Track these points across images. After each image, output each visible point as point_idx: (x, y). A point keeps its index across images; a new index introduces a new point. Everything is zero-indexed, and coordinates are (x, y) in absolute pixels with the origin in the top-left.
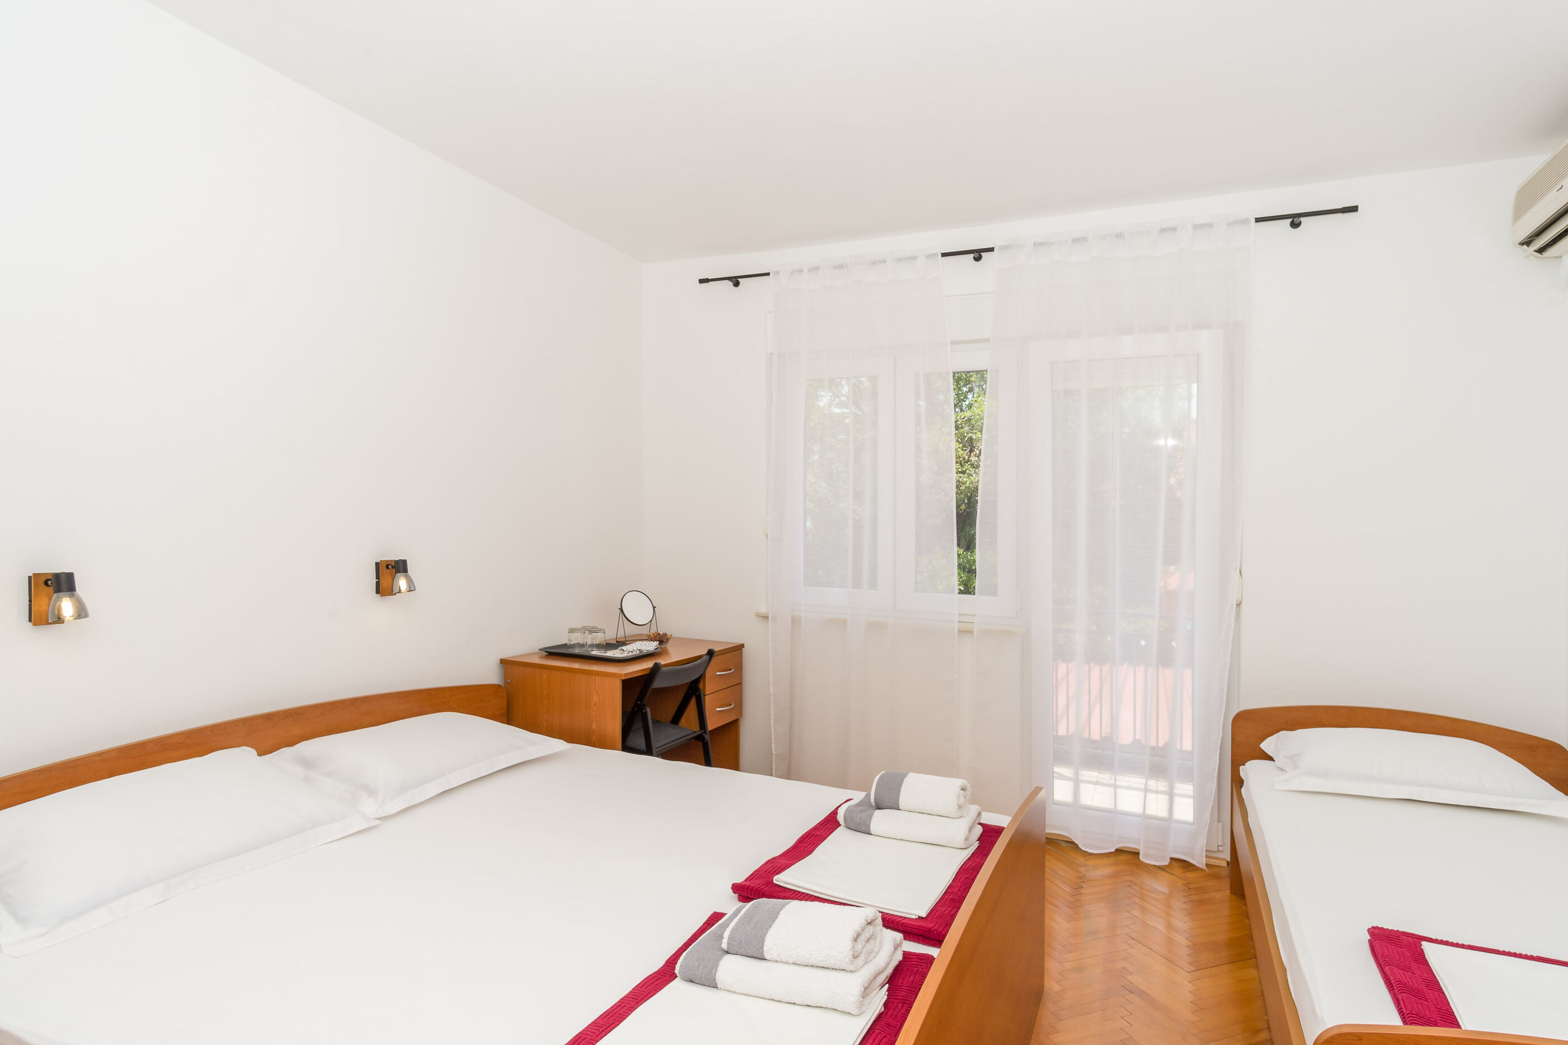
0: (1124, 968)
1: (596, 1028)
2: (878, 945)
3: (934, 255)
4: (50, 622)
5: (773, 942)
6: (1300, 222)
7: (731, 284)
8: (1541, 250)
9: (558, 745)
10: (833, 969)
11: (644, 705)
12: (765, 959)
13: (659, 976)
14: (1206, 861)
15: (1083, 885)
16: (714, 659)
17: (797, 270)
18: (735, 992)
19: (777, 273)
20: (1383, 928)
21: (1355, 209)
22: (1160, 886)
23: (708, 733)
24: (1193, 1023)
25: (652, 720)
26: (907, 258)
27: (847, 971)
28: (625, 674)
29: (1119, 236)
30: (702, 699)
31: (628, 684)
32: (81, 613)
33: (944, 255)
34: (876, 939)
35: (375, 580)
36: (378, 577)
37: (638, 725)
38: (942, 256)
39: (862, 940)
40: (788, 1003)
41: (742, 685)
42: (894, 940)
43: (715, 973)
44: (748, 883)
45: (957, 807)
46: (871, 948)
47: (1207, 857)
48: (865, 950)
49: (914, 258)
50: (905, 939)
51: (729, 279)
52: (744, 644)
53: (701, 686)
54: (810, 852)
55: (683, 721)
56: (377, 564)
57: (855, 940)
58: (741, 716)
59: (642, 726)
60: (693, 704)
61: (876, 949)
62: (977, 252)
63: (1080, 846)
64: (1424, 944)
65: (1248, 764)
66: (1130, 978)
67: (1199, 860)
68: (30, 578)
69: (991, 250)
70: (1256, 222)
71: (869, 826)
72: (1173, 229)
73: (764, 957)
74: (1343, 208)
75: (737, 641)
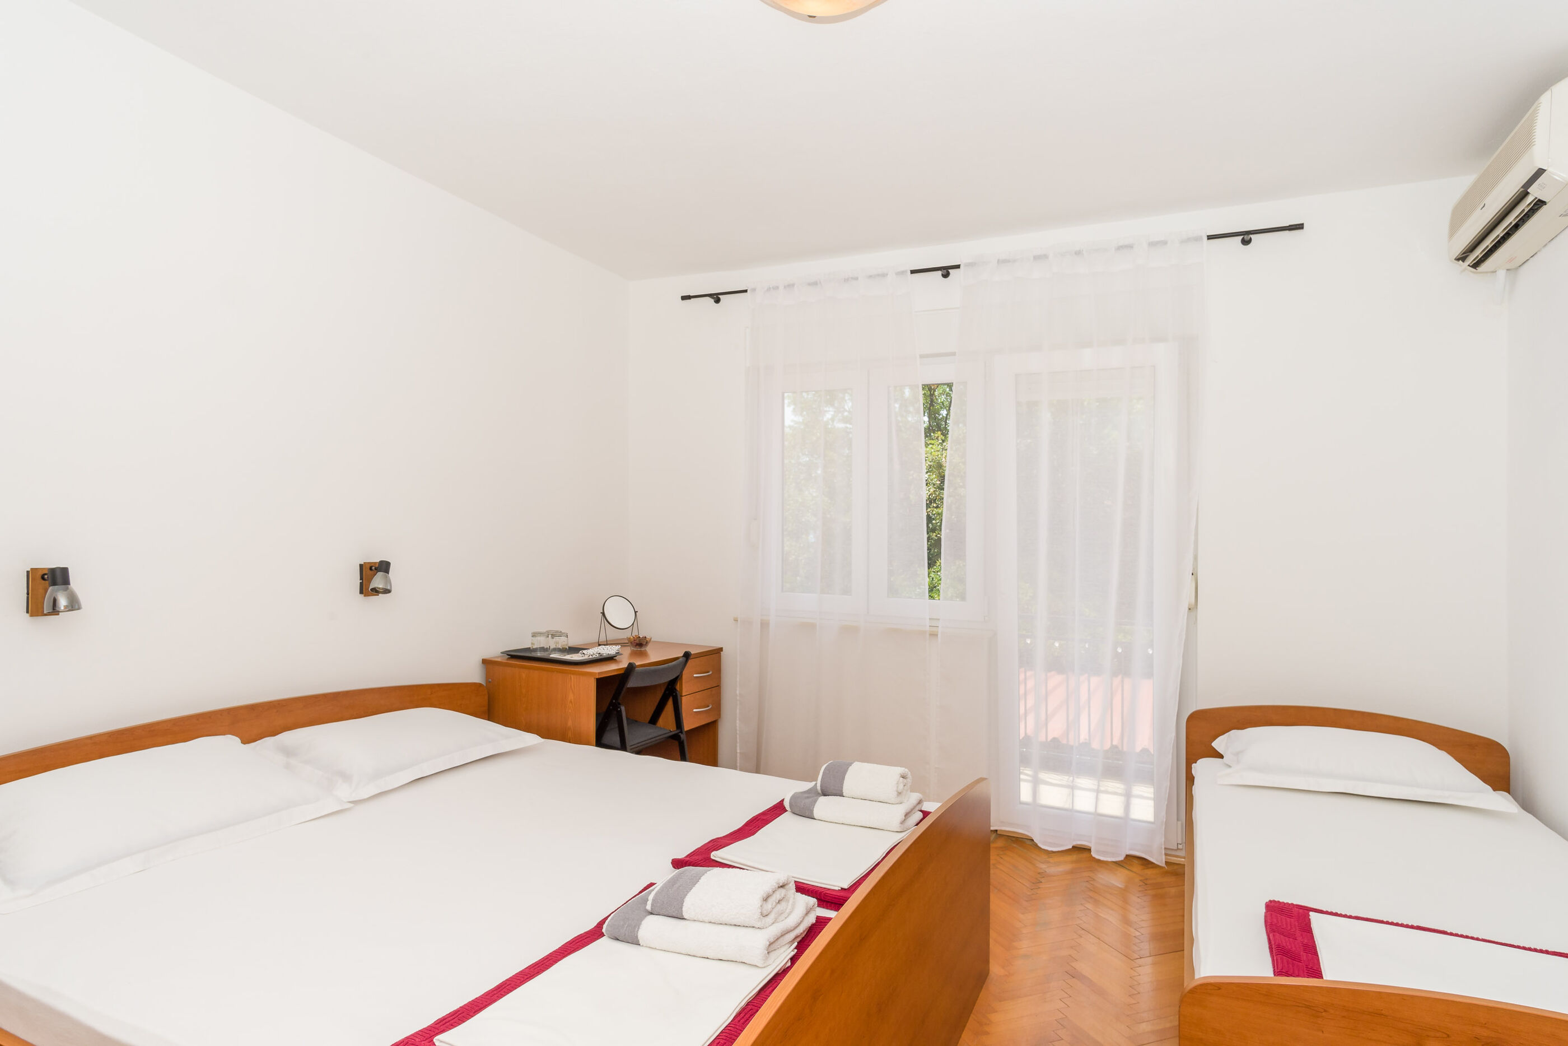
0: (1069, 955)
1: (521, 976)
2: (790, 907)
3: (903, 273)
4: (45, 613)
5: (691, 904)
6: (1251, 239)
7: (713, 300)
8: (1476, 265)
9: (531, 739)
10: (744, 926)
11: (619, 704)
12: (684, 919)
13: (588, 935)
14: (1166, 859)
15: (1043, 880)
16: (690, 662)
17: (773, 288)
18: (655, 949)
19: (754, 290)
20: (1279, 902)
21: (1300, 226)
22: (1116, 880)
23: (684, 733)
24: (1129, 1005)
25: (627, 719)
26: (878, 275)
27: (756, 928)
28: (599, 673)
29: (1078, 253)
30: (679, 700)
31: (603, 684)
32: (74, 605)
33: (913, 272)
34: (788, 901)
35: (359, 581)
36: (361, 578)
37: (613, 725)
38: (911, 273)
39: (772, 900)
40: (703, 957)
41: (720, 688)
42: (807, 904)
43: (638, 931)
44: (688, 859)
45: (896, 793)
46: (782, 909)
47: (1166, 855)
48: (775, 910)
49: (884, 275)
50: (819, 906)
51: (710, 295)
52: (722, 648)
53: (678, 687)
54: (753, 834)
55: (661, 722)
56: (361, 566)
57: (766, 899)
58: (720, 717)
59: (617, 725)
60: (670, 705)
61: (788, 911)
62: (944, 269)
63: (1040, 845)
64: (1311, 913)
65: (1200, 761)
66: (1073, 964)
67: (1158, 858)
68: (28, 572)
69: (958, 267)
70: (1208, 239)
71: (812, 811)
72: (1130, 247)
73: (683, 916)
74: (1290, 226)
75: (715, 644)
